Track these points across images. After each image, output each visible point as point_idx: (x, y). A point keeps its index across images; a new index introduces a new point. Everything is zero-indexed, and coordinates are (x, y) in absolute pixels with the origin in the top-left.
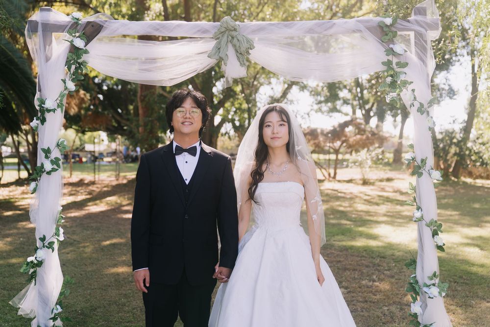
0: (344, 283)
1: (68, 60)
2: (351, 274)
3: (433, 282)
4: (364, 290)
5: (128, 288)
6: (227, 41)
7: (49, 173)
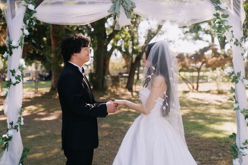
0: (199, 158)
1: (25, 17)
2: (204, 153)
3: (245, 146)
4: (212, 162)
5: (54, 163)
6: (120, 4)
7: (14, 85)
